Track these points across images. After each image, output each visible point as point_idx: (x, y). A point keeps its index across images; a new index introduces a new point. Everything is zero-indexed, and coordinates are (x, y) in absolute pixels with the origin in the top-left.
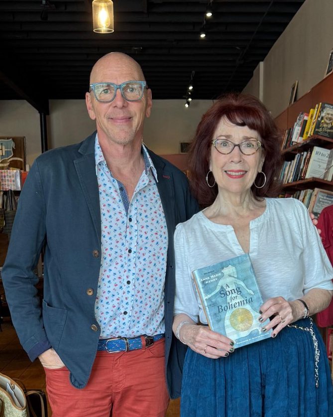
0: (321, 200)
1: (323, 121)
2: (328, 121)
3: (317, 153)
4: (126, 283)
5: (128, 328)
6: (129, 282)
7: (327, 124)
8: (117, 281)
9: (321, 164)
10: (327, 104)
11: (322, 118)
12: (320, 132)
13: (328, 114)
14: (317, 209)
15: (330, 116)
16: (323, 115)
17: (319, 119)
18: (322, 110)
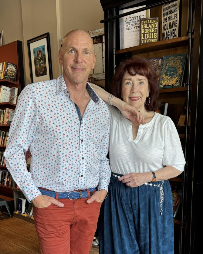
0: (12, 114)
1: (8, 72)
2: (11, 72)
3: (4, 89)
4: (82, 159)
5: (84, 184)
6: (83, 158)
7: (10, 74)
8: (77, 158)
9: (7, 95)
10: (10, 63)
11: (8, 70)
12: (7, 78)
13: (10, 68)
14: (10, 120)
15: (11, 70)
16: (8, 68)
17: (6, 71)
18: (7, 66)
